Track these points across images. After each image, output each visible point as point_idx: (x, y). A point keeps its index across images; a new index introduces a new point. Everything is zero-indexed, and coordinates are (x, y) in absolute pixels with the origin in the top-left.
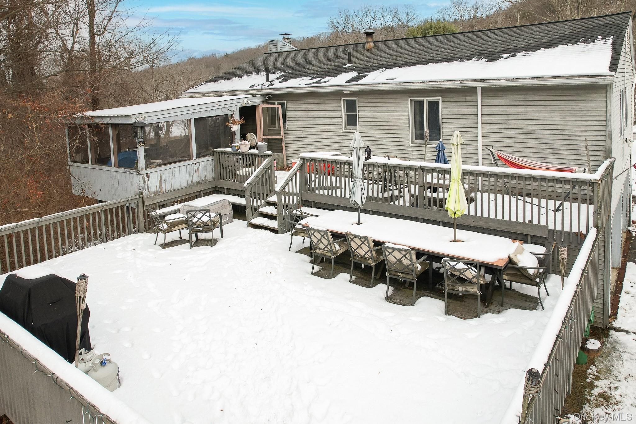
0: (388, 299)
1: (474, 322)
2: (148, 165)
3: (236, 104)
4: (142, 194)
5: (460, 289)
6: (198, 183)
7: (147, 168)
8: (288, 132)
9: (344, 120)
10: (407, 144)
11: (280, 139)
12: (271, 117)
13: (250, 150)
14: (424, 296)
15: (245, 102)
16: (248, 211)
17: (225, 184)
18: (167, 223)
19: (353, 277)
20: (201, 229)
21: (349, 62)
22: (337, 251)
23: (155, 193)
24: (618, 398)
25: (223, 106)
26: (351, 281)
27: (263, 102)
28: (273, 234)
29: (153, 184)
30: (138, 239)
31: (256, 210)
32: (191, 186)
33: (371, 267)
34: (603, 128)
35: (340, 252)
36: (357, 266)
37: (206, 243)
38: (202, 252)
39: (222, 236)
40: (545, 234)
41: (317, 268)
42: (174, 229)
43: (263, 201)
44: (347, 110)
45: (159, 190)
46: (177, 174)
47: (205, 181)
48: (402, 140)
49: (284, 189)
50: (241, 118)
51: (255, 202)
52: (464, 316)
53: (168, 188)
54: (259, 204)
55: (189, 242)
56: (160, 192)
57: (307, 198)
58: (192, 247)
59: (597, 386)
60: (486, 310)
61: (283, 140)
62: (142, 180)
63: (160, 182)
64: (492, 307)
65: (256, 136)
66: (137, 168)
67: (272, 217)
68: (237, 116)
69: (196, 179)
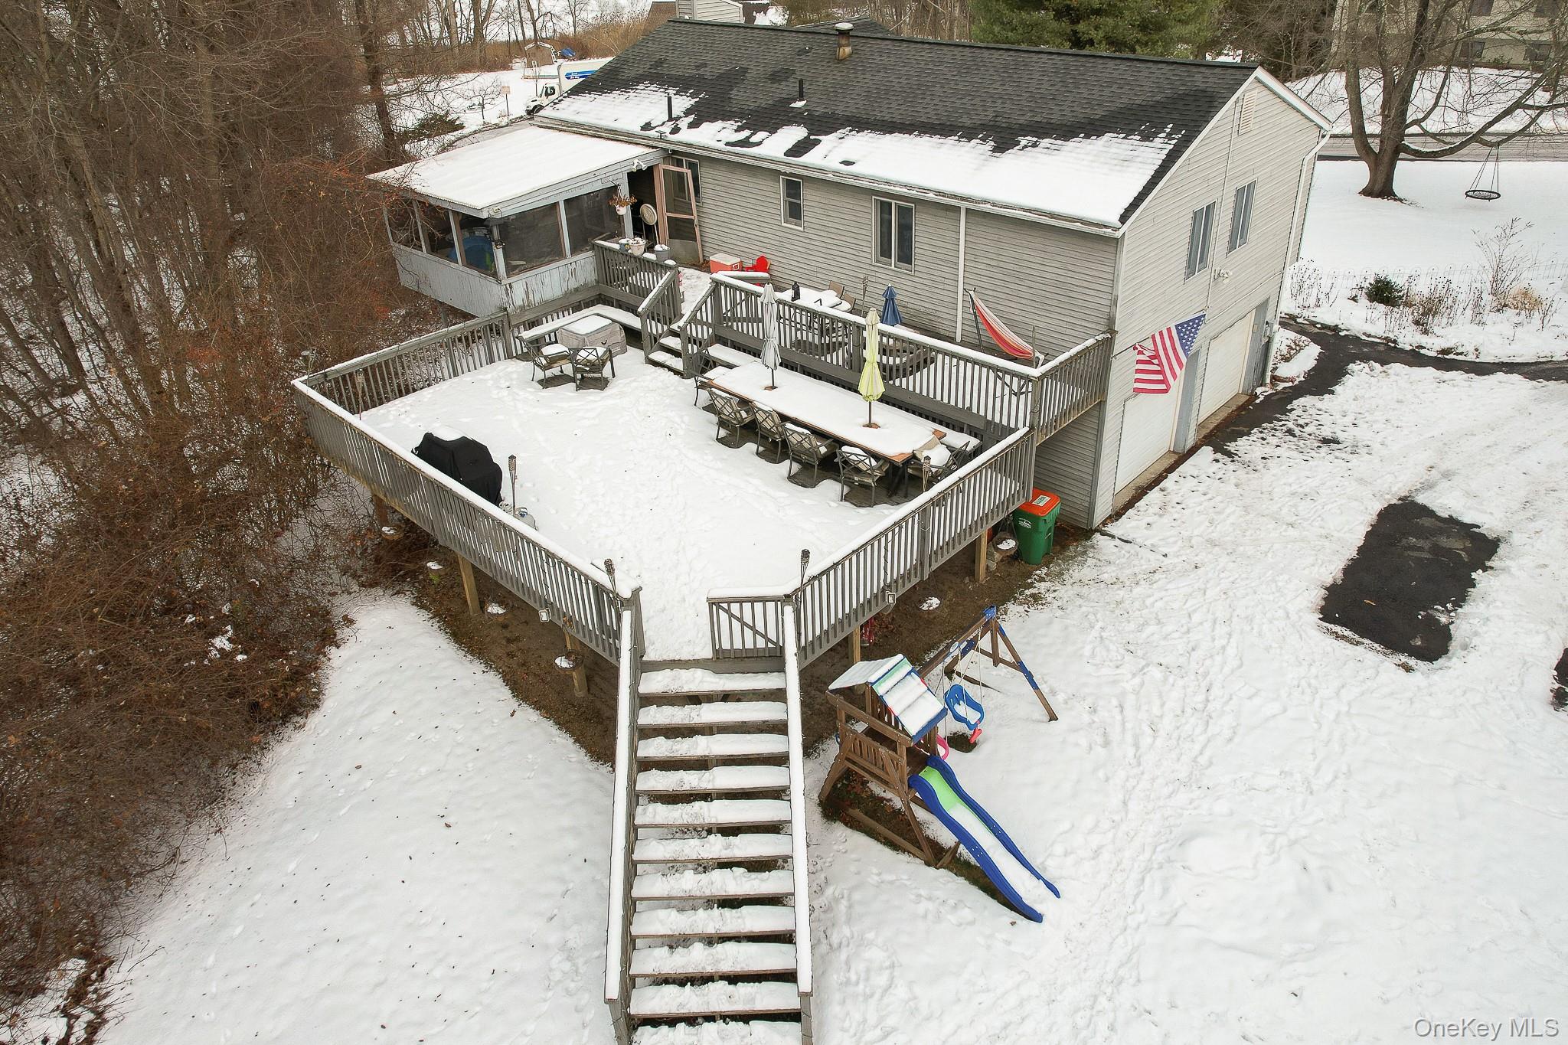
0: (792, 478)
1: (863, 511)
2: (511, 270)
3: (623, 169)
4: (505, 309)
5: (856, 479)
6: (576, 290)
7: (508, 275)
8: (704, 210)
9: (782, 208)
10: (868, 261)
11: (692, 221)
12: (677, 183)
13: (645, 251)
14: (829, 478)
15: (636, 164)
16: (646, 341)
17: (612, 292)
18: (546, 357)
19: (761, 449)
20: (588, 369)
21: (801, 98)
22: (743, 419)
23: (522, 308)
24: (1049, 600)
25: (604, 176)
26: (758, 454)
27: (664, 158)
28: (677, 377)
29: (519, 297)
30: (509, 369)
31: (656, 341)
32: (567, 294)
33: (778, 443)
34: (1108, 290)
35: (747, 421)
36: (764, 438)
37: (593, 382)
38: (591, 398)
39: (614, 376)
40: (980, 425)
41: (723, 433)
42: (555, 365)
43: (665, 328)
44: (788, 195)
45: (526, 304)
46: (547, 280)
47: (585, 287)
48: (862, 254)
49: (695, 315)
50: (631, 197)
51: (655, 328)
52: (859, 504)
53: (537, 299)
54: (660, 331)
55: (573, 380)
56: (528, 305)
57: (722, 333)
58: (578, 388)
59: (1035, 587)
60: (886, 499)
61: (696, 222)
62: (504, 292)
63: (527, 293)
64: (895, 498)
65: (656, 209)
66: (495, 275)
67: (676, 353)
68: (624, 191)
69: (573, 284)
